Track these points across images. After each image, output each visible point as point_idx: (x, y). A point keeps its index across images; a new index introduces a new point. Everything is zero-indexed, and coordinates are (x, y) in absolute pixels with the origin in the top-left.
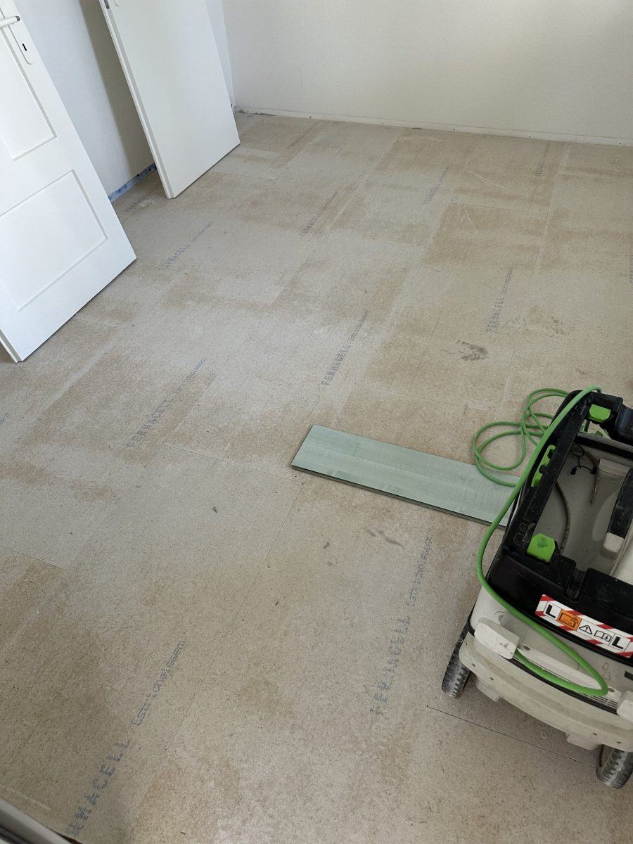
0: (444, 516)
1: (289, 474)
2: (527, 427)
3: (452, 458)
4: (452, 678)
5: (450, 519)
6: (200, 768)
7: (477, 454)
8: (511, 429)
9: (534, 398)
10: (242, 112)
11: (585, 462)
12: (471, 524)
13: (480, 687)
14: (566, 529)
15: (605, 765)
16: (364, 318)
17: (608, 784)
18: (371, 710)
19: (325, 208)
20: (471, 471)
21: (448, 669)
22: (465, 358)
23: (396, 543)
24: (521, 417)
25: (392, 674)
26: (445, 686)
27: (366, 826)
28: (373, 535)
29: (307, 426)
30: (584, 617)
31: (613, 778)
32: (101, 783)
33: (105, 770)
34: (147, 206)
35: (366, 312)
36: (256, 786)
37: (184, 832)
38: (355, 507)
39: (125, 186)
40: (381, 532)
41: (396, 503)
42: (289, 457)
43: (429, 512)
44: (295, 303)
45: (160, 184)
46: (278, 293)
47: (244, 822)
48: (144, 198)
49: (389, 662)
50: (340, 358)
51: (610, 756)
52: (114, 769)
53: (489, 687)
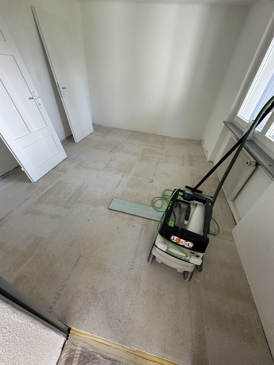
0: (146, 219)
1: (107, 210)
2: (163, 198)
3: (147, 205)
4: (150, 258)
5: (147, 220)
6: (86, 290)
7: (153, 204)
8: (160, 199)
9: (165, 191)
10: (94, 124)
11: (178, 205)
12: (152, 221)
13: (157, 260)
14: (175, 220)
15: (186, 276)
16: (125, 172)
17: (187, 280)
18: (130, 269)
19: (115, 147)
20: (152, 208)
21: (149, 256)
22: (149, 182)
23: (135, 227)
24: (162, 196)
25: (135, 259)
26: (148, 261)
27: (130, 299)
28: (129, 225)
29: (112, 199)
30: (181, 239)
31: (188, 279)
32: (57, 297)
33: (58, 293)
34: (70, 145)
35: (126, 171)
36: (101, 293)
37: (81, 308)
38: (125, 218)
39: (64, 139)
40: (131, 224)
41: (135, 217)
42: (108, 206)
43: (143, 219)
44: (108, 169)
45: (73, 139)
46: (104, 166)
47: (98, 303)
48: (69, 143)
49: (134, 256)
50: (120, 182)
51: (187, 274)
52: (61, 293)
53: (159, 260)
